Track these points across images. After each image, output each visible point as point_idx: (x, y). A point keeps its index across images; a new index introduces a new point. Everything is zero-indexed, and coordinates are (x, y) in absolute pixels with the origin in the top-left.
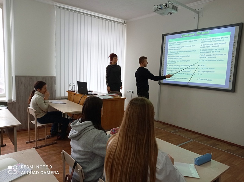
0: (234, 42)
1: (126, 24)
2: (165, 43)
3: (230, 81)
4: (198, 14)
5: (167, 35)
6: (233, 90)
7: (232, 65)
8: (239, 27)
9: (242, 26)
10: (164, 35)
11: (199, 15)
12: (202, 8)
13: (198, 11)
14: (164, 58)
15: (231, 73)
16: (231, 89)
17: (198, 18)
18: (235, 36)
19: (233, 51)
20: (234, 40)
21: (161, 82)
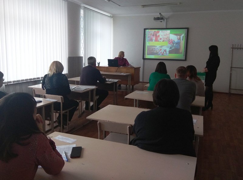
1: (112, 17)
2: (146, 34)
3: (184, 55)
8: (187, 29)
10: (145, 29)
15: (184, 52)
16: (184, 59)
21: (145, 58)
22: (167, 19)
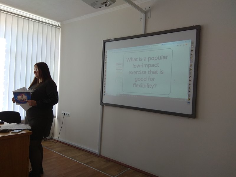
0: (192, 51)
1: (60, 27)
2: (106, 52)
3: (189, 103)
4: (145, 14)
5: (108, 41)
6: (194, 115)
7: (190, 81)
9: (200, 29)
10: (105, 42)
11: (146, 17)
12: (150, 7)
13: (145, 10)
14: (106, 71)
15: (190, 91)
16: (190, 112)
17: (146, 20)
18: (192, 43)
19: (191, 62)
20: (191, 48)
21: (104, 102)
22: (146, 13)
